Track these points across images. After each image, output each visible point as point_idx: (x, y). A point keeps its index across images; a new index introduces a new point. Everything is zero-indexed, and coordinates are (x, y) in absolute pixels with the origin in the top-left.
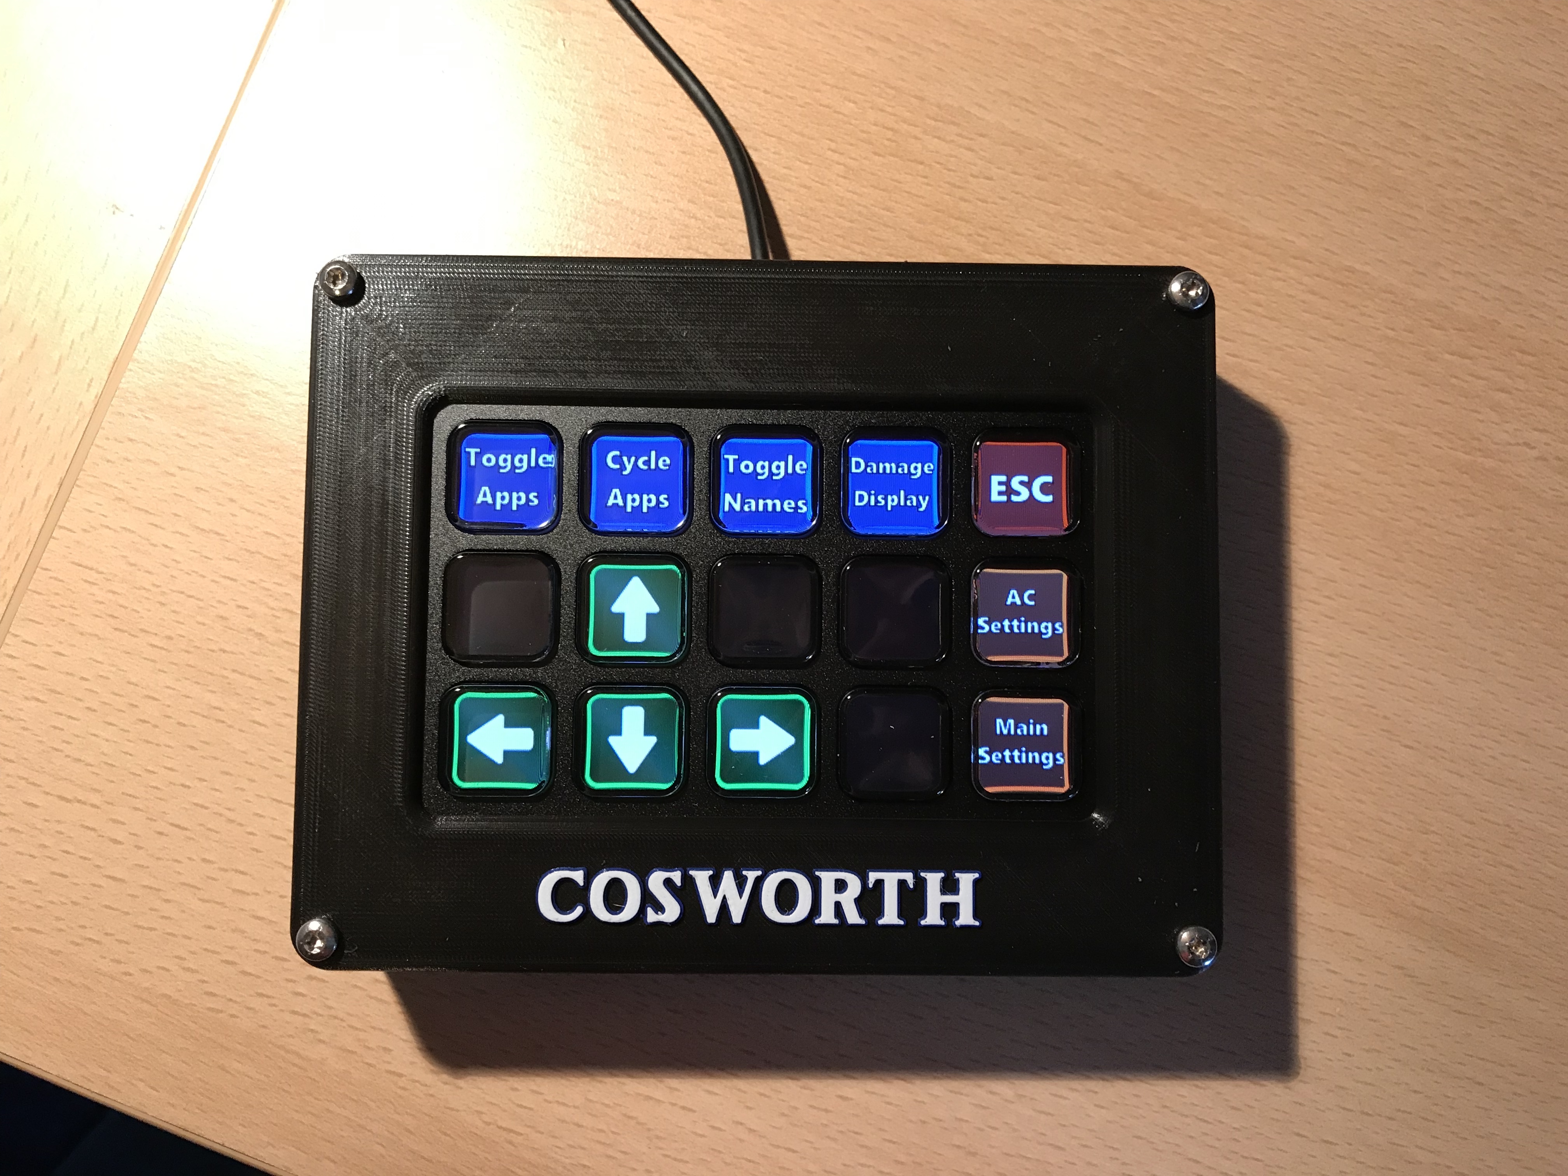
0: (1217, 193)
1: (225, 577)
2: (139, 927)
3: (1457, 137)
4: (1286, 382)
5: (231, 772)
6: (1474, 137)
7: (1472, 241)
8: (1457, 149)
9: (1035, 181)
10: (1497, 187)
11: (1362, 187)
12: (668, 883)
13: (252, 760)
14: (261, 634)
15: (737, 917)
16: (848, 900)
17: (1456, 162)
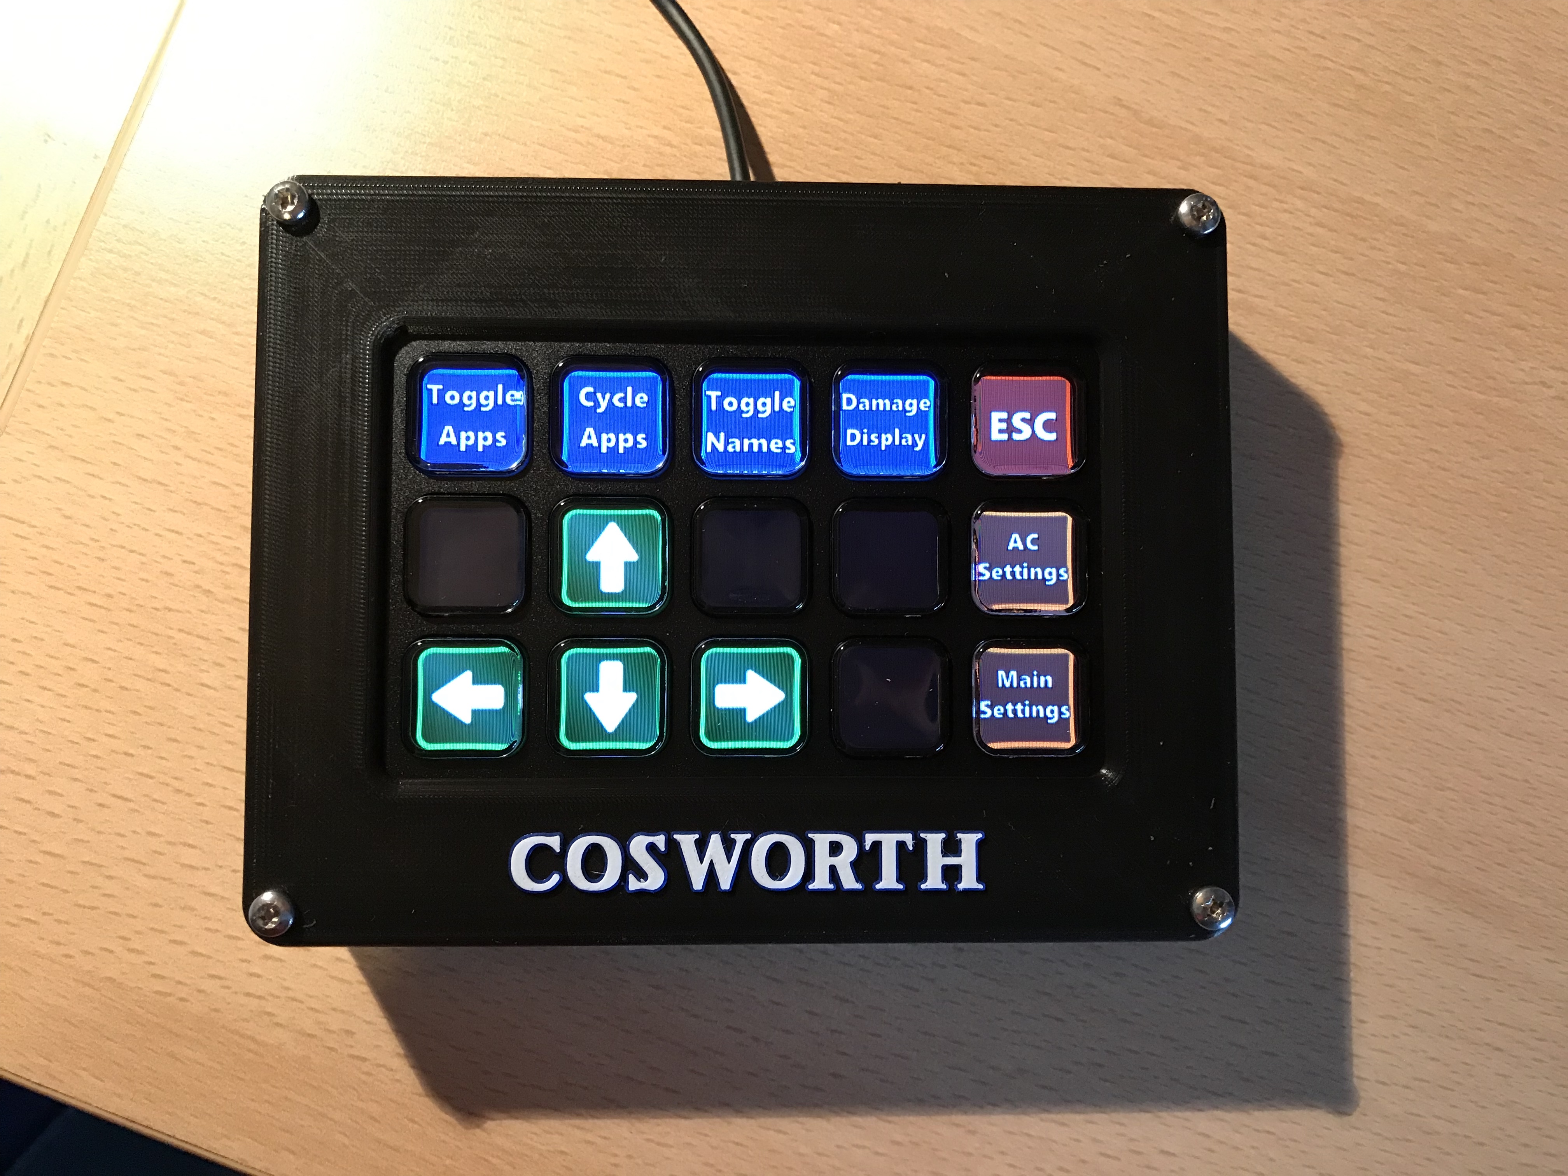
0: (1221, 121)
1: (169, 530)
2: (79, 906)
3: (1468, 62)
4: (1293, 319)
5: (178, 738)
6: (1486, 63)
7: (1486, 170)
8: (1469, 75)
9: (1030, 107)
10: (1510, 115)
11: (1372, 114)
12: (651, 848)
13: (201, 726)
14: (209, 591)
15: (725, 883)
16: (844, 862)
17: (1467, 88)
